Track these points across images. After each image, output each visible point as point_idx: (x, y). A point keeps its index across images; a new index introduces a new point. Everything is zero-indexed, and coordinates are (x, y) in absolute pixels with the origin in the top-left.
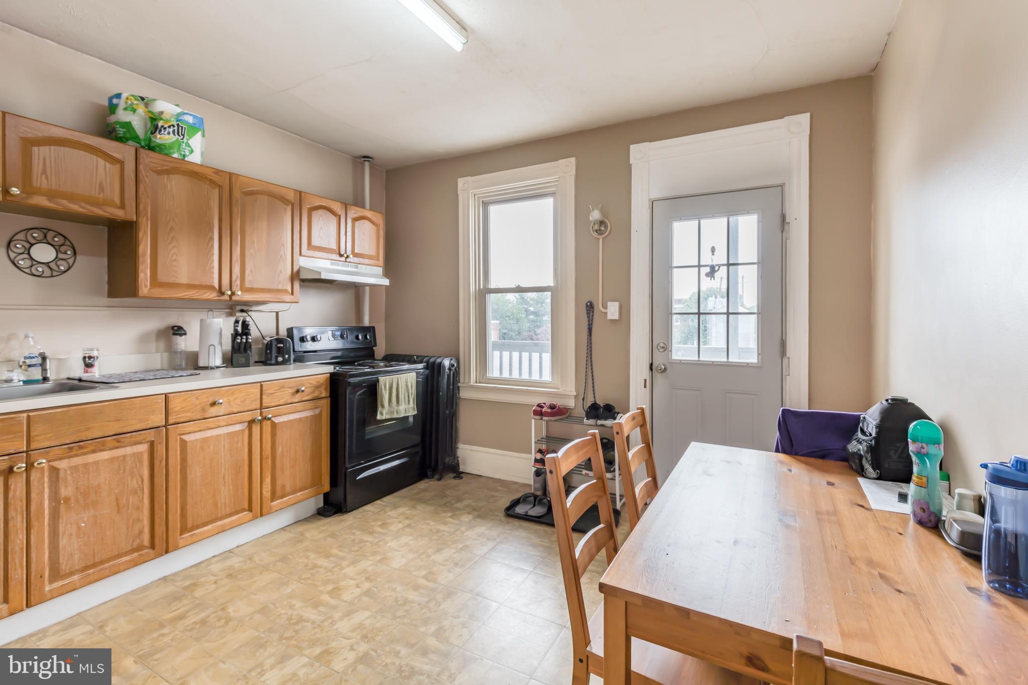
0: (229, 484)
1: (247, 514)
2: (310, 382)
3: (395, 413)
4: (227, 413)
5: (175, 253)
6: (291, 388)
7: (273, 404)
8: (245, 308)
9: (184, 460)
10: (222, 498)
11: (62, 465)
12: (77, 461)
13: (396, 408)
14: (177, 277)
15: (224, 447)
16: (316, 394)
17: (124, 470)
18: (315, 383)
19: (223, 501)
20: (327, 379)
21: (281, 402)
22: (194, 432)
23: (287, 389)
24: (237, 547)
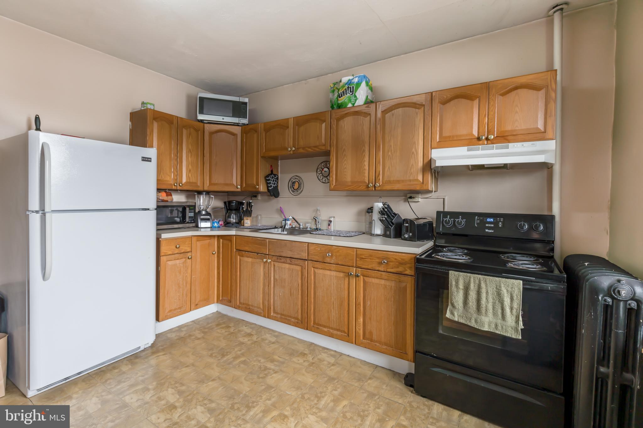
0: (336, 310)
1: (346, 336)
2: (395, 257)
3: (473, 321)
4: (335, 263)
5: (345, 164)
6: (378, 258)
7: (363, 266)
8: (413, 195)
9: (315, 282)
10: (332, 316)
11: (276, 264)
12: (280, 264)
13: (475, 316)
14: (346, 178)
15: (334, 284)
16: (400, 269)
17: (293, 276)
18: (400, 260)
19: (332, 318)
20: (411, 259)
21: (369, 267)
22: (319, 269)
23: (375, 258)
24: (348, 356)
